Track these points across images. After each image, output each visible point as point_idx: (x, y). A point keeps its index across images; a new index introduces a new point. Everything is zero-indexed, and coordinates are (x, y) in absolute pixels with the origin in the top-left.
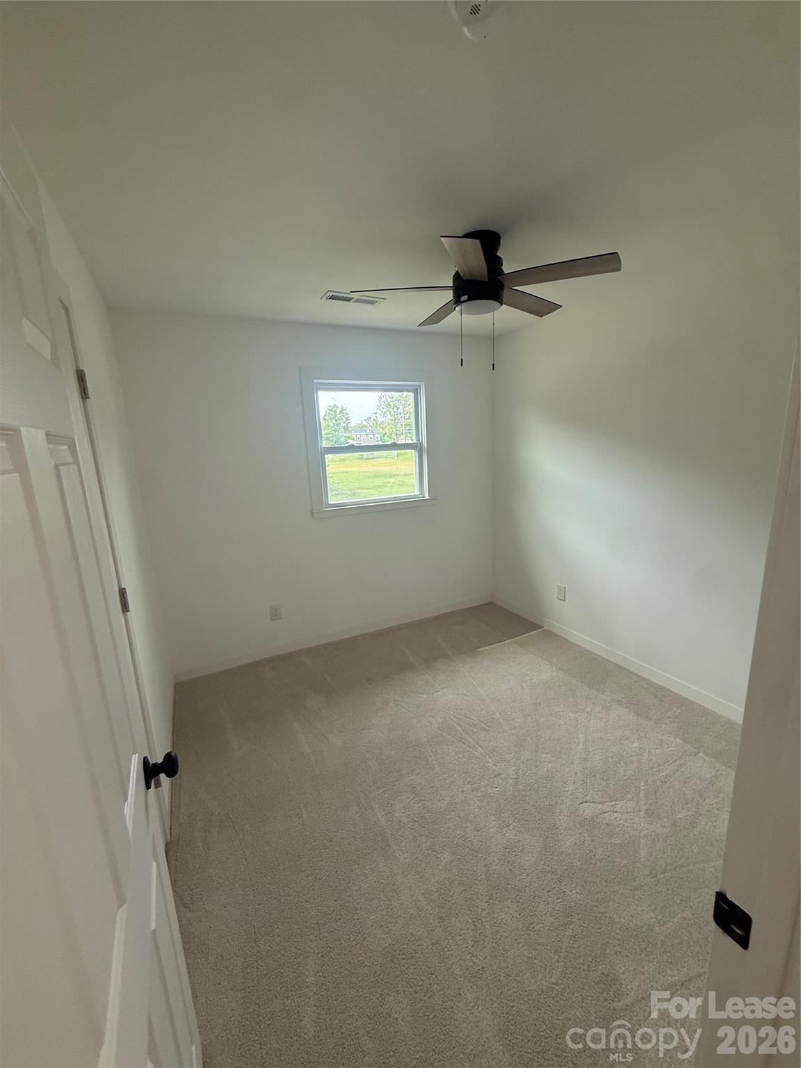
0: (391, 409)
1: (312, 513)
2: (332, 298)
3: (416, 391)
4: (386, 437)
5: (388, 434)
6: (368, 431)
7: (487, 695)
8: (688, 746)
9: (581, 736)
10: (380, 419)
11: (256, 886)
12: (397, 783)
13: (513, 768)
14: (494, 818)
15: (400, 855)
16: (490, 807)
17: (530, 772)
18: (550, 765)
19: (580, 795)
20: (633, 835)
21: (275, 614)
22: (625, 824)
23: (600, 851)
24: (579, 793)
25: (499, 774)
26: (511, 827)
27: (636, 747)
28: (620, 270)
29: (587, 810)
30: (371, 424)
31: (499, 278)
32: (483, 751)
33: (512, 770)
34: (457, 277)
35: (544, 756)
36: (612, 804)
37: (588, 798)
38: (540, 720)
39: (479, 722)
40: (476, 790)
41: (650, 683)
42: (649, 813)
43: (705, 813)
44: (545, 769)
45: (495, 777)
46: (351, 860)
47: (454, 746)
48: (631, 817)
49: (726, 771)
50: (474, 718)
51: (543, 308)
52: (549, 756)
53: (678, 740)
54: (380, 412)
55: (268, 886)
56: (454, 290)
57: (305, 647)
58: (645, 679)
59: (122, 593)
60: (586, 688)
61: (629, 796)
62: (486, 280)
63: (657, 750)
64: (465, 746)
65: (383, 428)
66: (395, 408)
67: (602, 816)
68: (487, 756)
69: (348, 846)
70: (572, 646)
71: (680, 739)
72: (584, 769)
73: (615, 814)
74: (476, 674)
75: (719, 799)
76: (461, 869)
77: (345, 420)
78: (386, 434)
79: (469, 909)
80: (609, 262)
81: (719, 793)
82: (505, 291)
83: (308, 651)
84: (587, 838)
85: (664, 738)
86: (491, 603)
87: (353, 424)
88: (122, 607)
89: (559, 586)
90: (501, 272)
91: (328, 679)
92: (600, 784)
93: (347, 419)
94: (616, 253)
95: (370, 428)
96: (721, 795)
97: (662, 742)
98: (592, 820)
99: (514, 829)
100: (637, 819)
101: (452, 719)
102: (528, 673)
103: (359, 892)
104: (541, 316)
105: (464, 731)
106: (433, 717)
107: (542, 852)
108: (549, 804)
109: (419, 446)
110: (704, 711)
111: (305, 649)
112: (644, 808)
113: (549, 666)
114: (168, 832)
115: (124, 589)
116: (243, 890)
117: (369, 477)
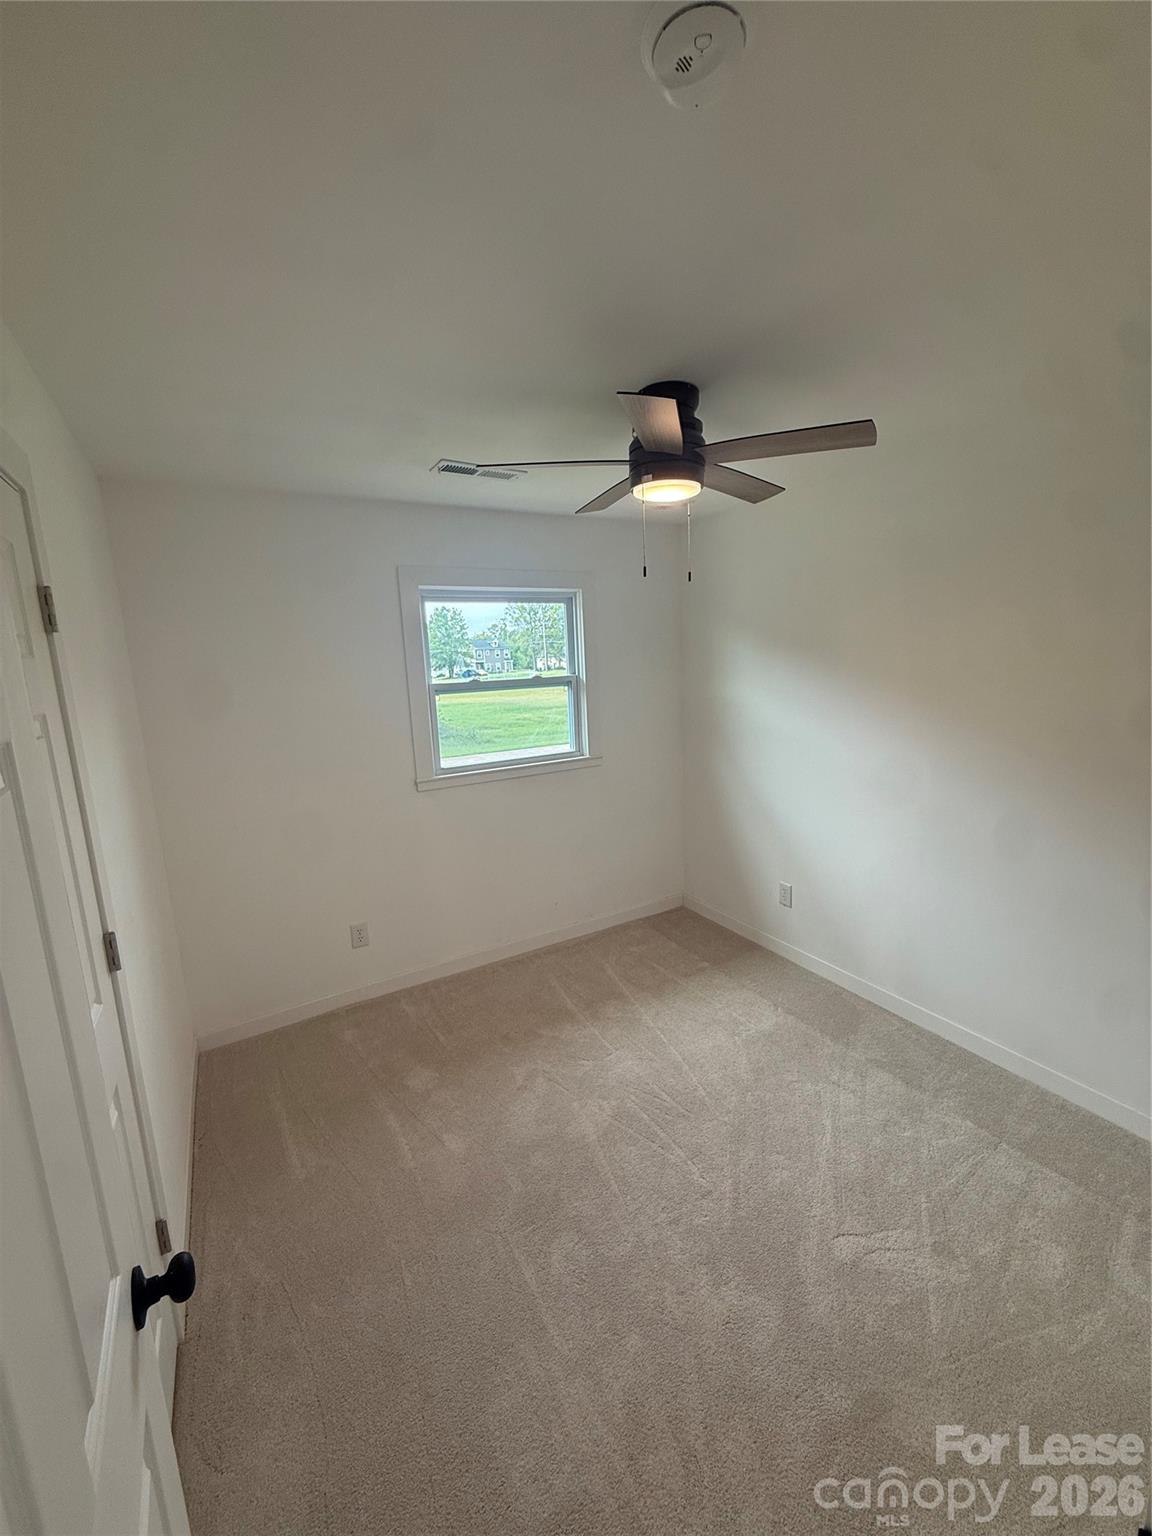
0: (526, 614)
1: (416, 784)
2: (447, 469)
3: (569, 601)
4: (519, 654)
5: (521, 649)
6: (493, 645)
7: (684, 1060)
8: (984, 1133)
9: (828, 1122)
10: (510, 629)
11: (328, 1417)
12: (552, 1216)
13: (730, 1181)
14: (704, 1270)
15: (561, 1344)
16: (698, 1250)
17: (755, 1187)
18: (785, 1173)
19: (833, 1223)
20: (917, 1289)
21: (359, 937)
22: (905, 1269)
23: (870, 1320)
24: (831, 1219)
25: (710, 1192)
26: (733, 1284)
27: (908, 1138)
28: (874, 444)
29: (844, 1248)
30: (497, 634)
31: (697, 450)
32: (682, 1154)
33: (728, 1184)
34: (636, 447)
35: (774, 1157)
36: (881, 1235)
37: (846, 1228)
38: (765, 1096)
39: (675, 1105)
40: (675, 1222)
41: (920, 1032)
42: (939, 1249)
43: (1020, 1245)
44: (778, 1181)
45: (703, 1197)
46: (483, 1358)
47: (639, 1145)
48: (912, 1258)
49: (1042, 1172)
50: (665, 1096)
51: (758, 491)
52: (782, 1157)
53: (968, 1123)
54: (510, 618)
55: (348, 1415)
56: (631, 465)
57: (405, 987)
58: (911, 1024)
59: (109, 941)
60: (829, 1042)
61: (906, 1221)
62: (681, 453)
63: (940, 1142)
64: (655, 1146)
65: (515, 641)
66: (532, 613)
67: (868, 1257)
68: (689, 1162)
69: (478, 1332)
70: (805, 975)
71: (971, 1122)
72: (835, 1178)
73: (888, 1254)
74: (666, 1024)
75: (1037, 1219)
76: (659, 1364)
77: (459, 628)
78: (519, 648)
79: (675, 1438)
80: (860, 433)
81: (1036, 1211)
82: (706, 468)
83: (409, 993)
84: (850, 1298)
85: (947, 1120)
86: (681, 909)
87: (470, 635)
88: (109, 964)
89: (781, 885)
90: (700, 443)
91: (442, 1039)
92: (861, 1203)
93: (462, 628)
94: (871, 420)
95: (496, 640)
96: (1039, 1214)
97: (945, 1126)
98: (855, 1264)
99: (736, 1287)
100: (921, 1260)
101: (633, 1101)
102: (743, 1019)
103: (498, 1418)
104: (755, 502)
105: (653, 1120)
106: (605, 1099)
107: (783, 1326)
108: (789, 1242)
109: (574, 682)
110: (1001, 1074)
111: (404, 990)
112: (929, 1241)
113: (772, 1008)
114: (182, 1324)
115: (113, 933)
116: (307, 1426)
117: (495, 712)
